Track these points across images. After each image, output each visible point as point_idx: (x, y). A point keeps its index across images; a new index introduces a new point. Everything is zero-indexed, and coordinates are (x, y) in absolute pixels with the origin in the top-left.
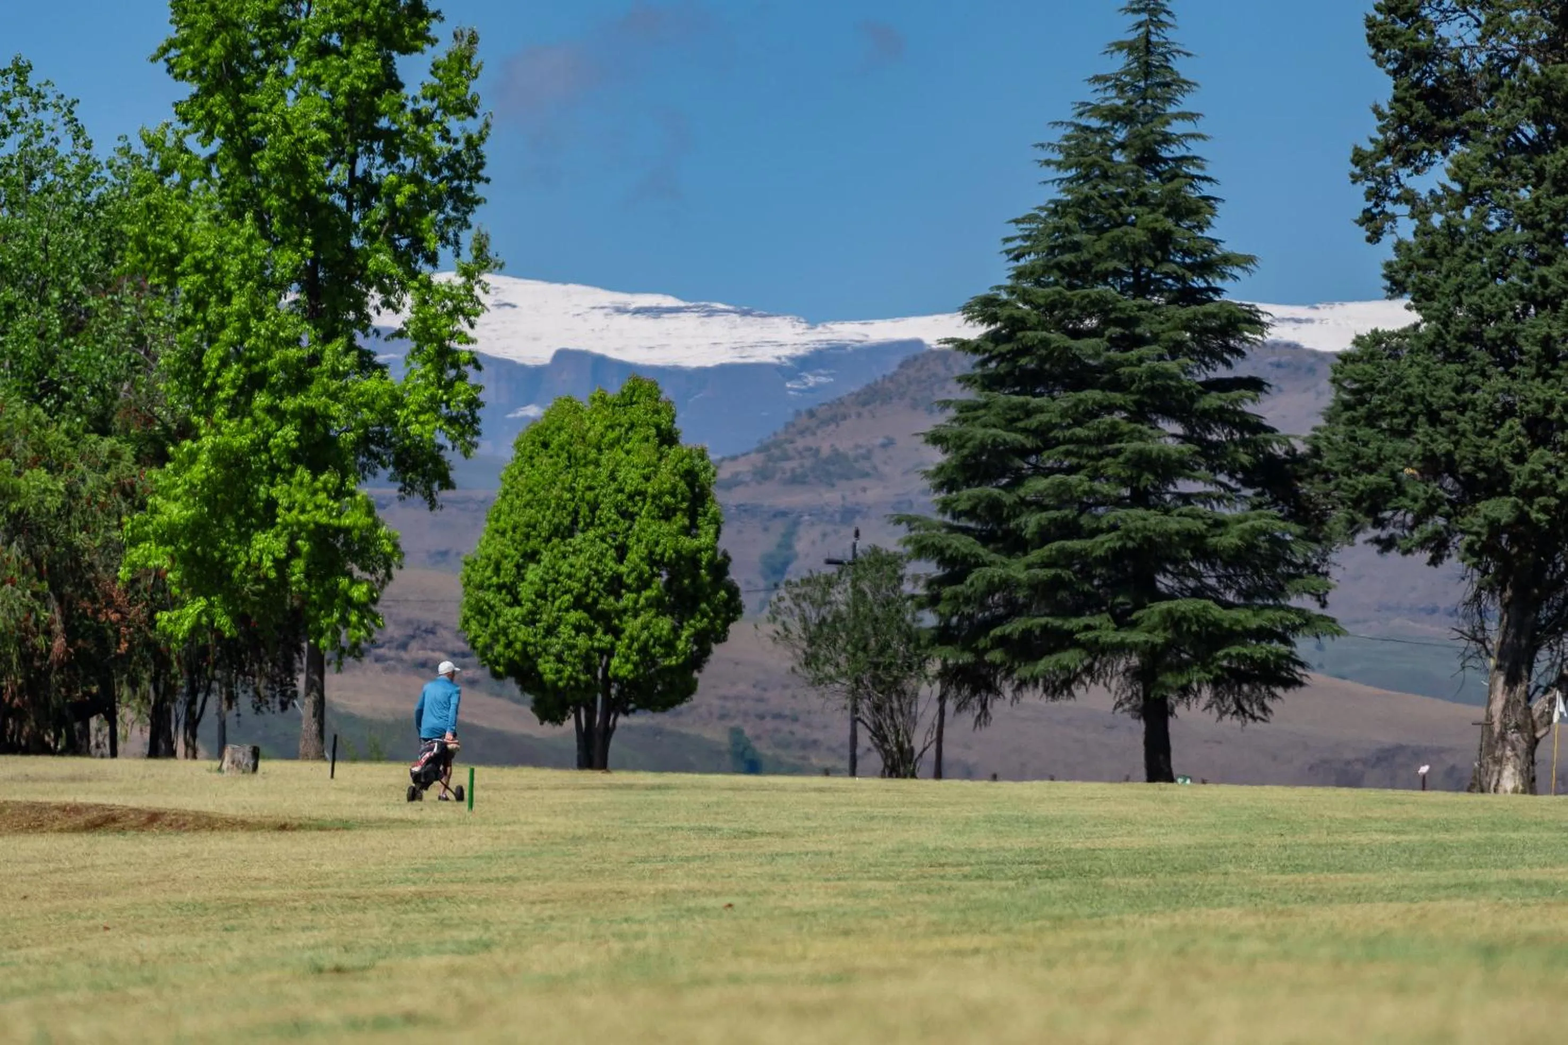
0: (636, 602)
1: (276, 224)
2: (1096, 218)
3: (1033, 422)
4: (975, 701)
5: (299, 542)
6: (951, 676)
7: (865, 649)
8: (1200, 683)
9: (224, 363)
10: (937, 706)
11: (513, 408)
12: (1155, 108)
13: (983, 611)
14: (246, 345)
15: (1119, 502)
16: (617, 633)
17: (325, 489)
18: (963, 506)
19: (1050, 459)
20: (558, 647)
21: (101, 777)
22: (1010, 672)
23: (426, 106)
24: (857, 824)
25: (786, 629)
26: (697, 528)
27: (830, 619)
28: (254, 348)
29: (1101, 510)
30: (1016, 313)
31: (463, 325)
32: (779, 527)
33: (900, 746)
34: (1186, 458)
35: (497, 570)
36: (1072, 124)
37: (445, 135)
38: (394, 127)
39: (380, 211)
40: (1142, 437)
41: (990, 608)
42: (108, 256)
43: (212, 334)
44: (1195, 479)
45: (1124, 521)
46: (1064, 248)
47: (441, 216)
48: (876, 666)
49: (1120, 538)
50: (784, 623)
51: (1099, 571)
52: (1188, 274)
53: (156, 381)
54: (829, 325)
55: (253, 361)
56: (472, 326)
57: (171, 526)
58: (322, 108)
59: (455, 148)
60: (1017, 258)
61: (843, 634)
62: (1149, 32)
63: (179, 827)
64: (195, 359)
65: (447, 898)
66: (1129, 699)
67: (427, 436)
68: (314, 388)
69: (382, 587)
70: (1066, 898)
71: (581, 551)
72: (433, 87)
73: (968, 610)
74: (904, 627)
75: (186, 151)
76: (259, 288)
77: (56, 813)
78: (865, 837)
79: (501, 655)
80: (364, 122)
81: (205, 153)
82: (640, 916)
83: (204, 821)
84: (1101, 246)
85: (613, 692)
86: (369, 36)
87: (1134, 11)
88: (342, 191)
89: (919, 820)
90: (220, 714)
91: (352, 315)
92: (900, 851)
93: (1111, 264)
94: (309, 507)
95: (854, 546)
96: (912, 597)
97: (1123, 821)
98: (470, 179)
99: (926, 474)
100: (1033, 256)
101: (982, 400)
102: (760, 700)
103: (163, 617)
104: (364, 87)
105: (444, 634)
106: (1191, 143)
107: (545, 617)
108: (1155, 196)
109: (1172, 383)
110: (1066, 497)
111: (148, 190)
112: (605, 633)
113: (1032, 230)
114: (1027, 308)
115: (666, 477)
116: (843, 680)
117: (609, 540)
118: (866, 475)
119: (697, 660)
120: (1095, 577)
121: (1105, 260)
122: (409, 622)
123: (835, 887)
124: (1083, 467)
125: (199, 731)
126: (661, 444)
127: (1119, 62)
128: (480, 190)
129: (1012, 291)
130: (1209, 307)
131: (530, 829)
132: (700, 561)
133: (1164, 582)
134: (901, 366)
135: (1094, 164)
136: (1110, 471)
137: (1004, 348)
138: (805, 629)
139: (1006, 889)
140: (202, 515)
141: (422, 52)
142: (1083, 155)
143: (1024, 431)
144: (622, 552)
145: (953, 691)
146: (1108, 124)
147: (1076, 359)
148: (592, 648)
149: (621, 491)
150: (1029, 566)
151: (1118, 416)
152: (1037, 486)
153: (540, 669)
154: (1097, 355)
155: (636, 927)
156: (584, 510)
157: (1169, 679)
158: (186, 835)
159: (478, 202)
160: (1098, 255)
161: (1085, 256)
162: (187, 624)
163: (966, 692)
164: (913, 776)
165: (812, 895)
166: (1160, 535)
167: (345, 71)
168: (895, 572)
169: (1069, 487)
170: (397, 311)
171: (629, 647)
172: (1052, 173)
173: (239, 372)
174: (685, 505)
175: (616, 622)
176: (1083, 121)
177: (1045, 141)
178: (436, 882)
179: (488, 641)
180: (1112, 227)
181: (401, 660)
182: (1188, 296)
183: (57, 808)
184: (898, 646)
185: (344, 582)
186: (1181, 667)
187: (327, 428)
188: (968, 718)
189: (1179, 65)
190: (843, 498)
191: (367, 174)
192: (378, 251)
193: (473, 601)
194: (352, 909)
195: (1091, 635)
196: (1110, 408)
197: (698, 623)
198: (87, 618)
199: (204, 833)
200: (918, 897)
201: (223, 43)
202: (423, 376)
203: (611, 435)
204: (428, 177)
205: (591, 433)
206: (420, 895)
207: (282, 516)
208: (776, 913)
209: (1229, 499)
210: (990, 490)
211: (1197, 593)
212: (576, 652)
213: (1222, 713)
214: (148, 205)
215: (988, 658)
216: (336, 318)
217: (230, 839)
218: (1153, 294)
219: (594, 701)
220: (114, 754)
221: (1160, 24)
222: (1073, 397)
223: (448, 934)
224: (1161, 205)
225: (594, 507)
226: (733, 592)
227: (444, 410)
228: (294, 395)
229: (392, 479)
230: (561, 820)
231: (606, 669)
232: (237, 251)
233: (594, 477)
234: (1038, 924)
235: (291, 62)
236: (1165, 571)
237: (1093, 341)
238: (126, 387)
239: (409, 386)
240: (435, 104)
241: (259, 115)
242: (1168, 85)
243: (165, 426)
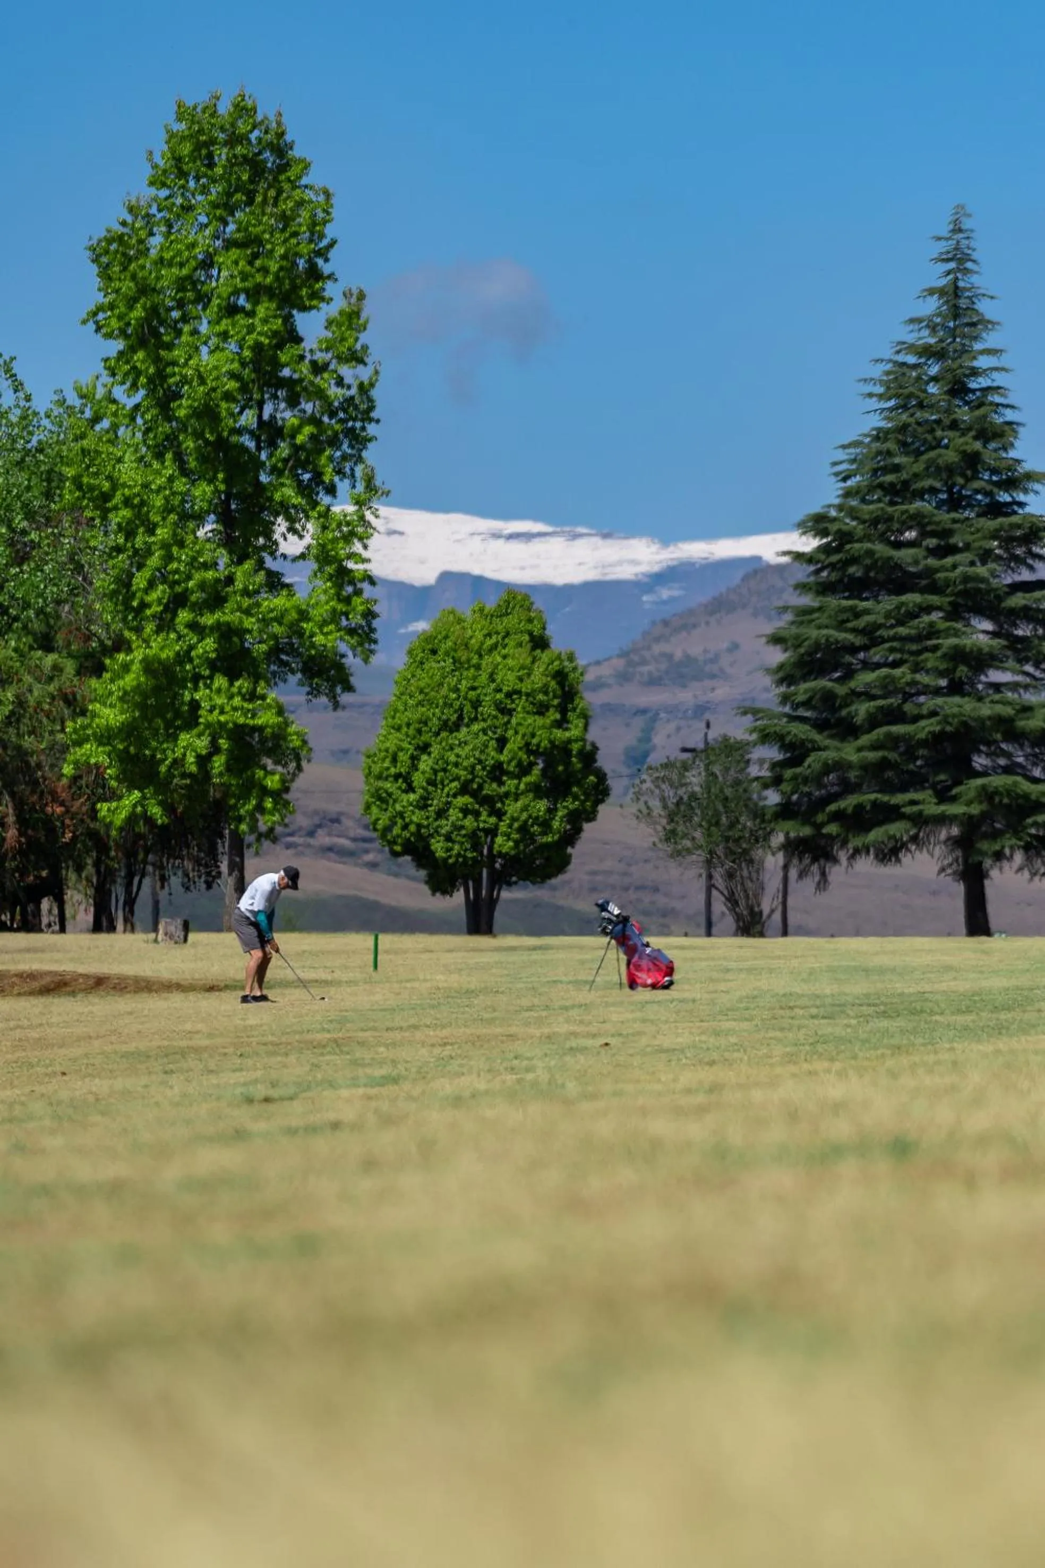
0: (517, 788)
1: (192, 464)
2: (913, 443)
3: (861, 623)
4: (815, 868)
5: (221, 741)
6: (794, 848)
7: (717, 824)
8: (1012, 848)
9: (151, 585)
10: (781, 874)
11: (405, 622)
12: (964, 345)
13: (820, 790)
14: (169, 568)
15: (938, 692)
16: (500, 814)
17: (239, 693)
18: (801, 698)
19: (876, 655)
20: (448, 828)
21: (54, 948)
22: (844, 843)
23: (320, 357)
24: (715, 975)
25: (648, 808)
26: (568, 722)
27: (685, 798)
28: (177, 571)
29: (922, 699)
30: (845, 528)
31: (357, 547)
32: (639, 723)
33: (751, 909)
34: (996, 652)
35: (394, 760)
36: (890, 361)
37: (340, 382)
38: (296, 376)
39: (284, 450)
40: (957, 633)
41: (825, 787)
42: (48, 495)
43: (140, 558)
44: (1004, 669)
45: (942, 708)
46: (886, 470)
47: (338, 454)
48: (727, 839)
49: (939, 723)
50: (646, 803)
51: (921, 752)
52: (995, 490)
53: (93, 601)
54: (681, 545)
55: (177, 583)
56: (365, 547)
57: (108, 728)
58: (232, 361)
59: (349, 393)
60: (845, 479)
61: (698, 812)
62: (957, 279)
63: (121, 990)
64: (125, 582)
65: (358, 1043)
66: (950, 865)
67: (329, 645)
68: (229, 606)
69: (292, 780)
70: (902, 1032)
71: (466, 743)
72: (327, 341)
73: (806, 789)
74: (751, 806)
75: (114, 401)
76: (180, 519)
77: (14, 979)
78: (722, 986)
79: (399, 836)
80: (269, 373)
81: (130, 403)
82: (529, 1055)
83: (144, 984)
84: (919, 467)
85: (497, 866)
86: (271, 299)
87: (943, 260)
88: (251, 433)
89: (771, 971)
90: (154, 894)
91: (261, 541)
92: (755, 997)
93: (927, 483)
94: (227, 708)
95: (706, 734)
96: (757, 779)
97: (948, 968)
98: (363, 420)
99: (768, 671)
100: (858, 478)
101: (816, 604)
102: (625, 874)
103: (103, 808)
104: (267, 341)
105: (347, 823)
106: (995, 375)
107: (435, 802)
108: (965, 421)
109: (983, 586)
110: (891, 688)
111: (83, 436)
112: (490, 815)
113: (857, 455)
114: (854, 523)
115: (538, 678)
116: (699, 852)
117: (490, 733)
118: (713, 676)
119: (571, 837)
120: (917, 758)
121: (922, 480)
122: (316, 812)
123: (699, 1027)
124: (905, 661)
125: (136, 907)
126: (534, 649)
127: (932, 305)
128: (371, 429)
129: (840, 508)
130: (1014, 519)
131: (428, 985)
132: (571, 751)
133: (980, 761)
134: (743, 580)
135: (910, 396)
136: (929, 665)
137: (834, 558)
138: (665, 807)
139: (848, 1026)
140: (134, 719)
141: (318, 309)
142: (901, 387)
143: (854, 630)
144: (502, 742)
145: (795, 861)
146: (922, 360)
147: (898, 567)
148: (478, 829)
149: (499, 690)
150: (860, 749)
151: (935, 616)
152: (866, 678)
153: (433, 848)
154: (916, 562)
155: (525, 1063)
156: (468, 708)
157: (984, 846)
158: (128, 996)
159: (370, 440)
160: (916, 475)
161: (904, 476)
162: (124, 815)
163: (807, 861)
164: (762, 935)
165: (678, 1035)
166: (975, 720)
167: (251, 329)
168: (742, 756)
169: (893, 679)
170: (301, 537)
171: (510, 826)
172: (874, 404)
173: (164, 592)
174: (556, 702)
175: (499, 805)
176: (901, 358)
177: (868, 377)
178: (348, 1031)
179: (387, 822)
180: (927, 450)
181: (309, 846)
182: (996, 509)
183: (16, 975)
184: (748, 822)
185: (260, 773)
186: (995, 835)
187: (243, 641)
188: (809, 884)
189: (985, 307)
190: (695, 696)
191: (273, 417)
192: (283, 485)
193: (373, 790)
194: (274, 1054)
195: (915, 808)
196: (929, 609)
197: (570, 804)
198: (36, 811)
199: (145, 995)
200: (771, 1034)
201: (144, 308)
202: (325, 592)
203: (489, 642)
204: (326, 419)
205: (473, 641)
206: (335, 1041)
207: (205, 717)
208: (649, 1049)
209: (1035, 687)
210: (824, 683)
211: (1007, 770)
212: (463, 832)
213: (1033, 875)
214: (83, 450)
215: (824, 831)
216: (248, 543)
217: (166, 999)
218: (965, 508)
219: (480, 874)
220: (63, 930)
221: (967, 271)
222: (896, 600)
223: (360, 1072)
224: (970, 429)
225: (476, 704)
226: (602, 777)
227: (344, 622)
228: (212, 612)
229: (301, 684)
230: (455, 977)
231: (491, 848)
232: (160, 490)
233: (475, 678)
234: (879, 1052)
235: (205, 321)
236: (979, 752)
237: (912, 551)
238: (67, 608)
239: (313, 601)
240: (330, 355)
241: (176, 369)
242: (973, 325)
243: (101, 642)
